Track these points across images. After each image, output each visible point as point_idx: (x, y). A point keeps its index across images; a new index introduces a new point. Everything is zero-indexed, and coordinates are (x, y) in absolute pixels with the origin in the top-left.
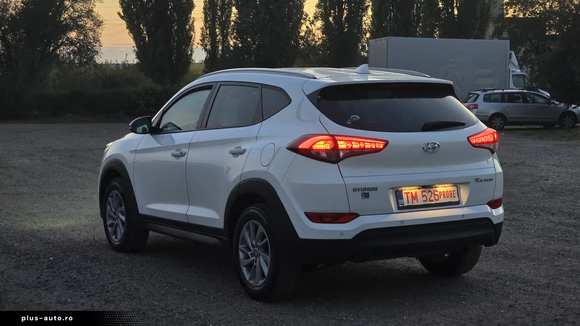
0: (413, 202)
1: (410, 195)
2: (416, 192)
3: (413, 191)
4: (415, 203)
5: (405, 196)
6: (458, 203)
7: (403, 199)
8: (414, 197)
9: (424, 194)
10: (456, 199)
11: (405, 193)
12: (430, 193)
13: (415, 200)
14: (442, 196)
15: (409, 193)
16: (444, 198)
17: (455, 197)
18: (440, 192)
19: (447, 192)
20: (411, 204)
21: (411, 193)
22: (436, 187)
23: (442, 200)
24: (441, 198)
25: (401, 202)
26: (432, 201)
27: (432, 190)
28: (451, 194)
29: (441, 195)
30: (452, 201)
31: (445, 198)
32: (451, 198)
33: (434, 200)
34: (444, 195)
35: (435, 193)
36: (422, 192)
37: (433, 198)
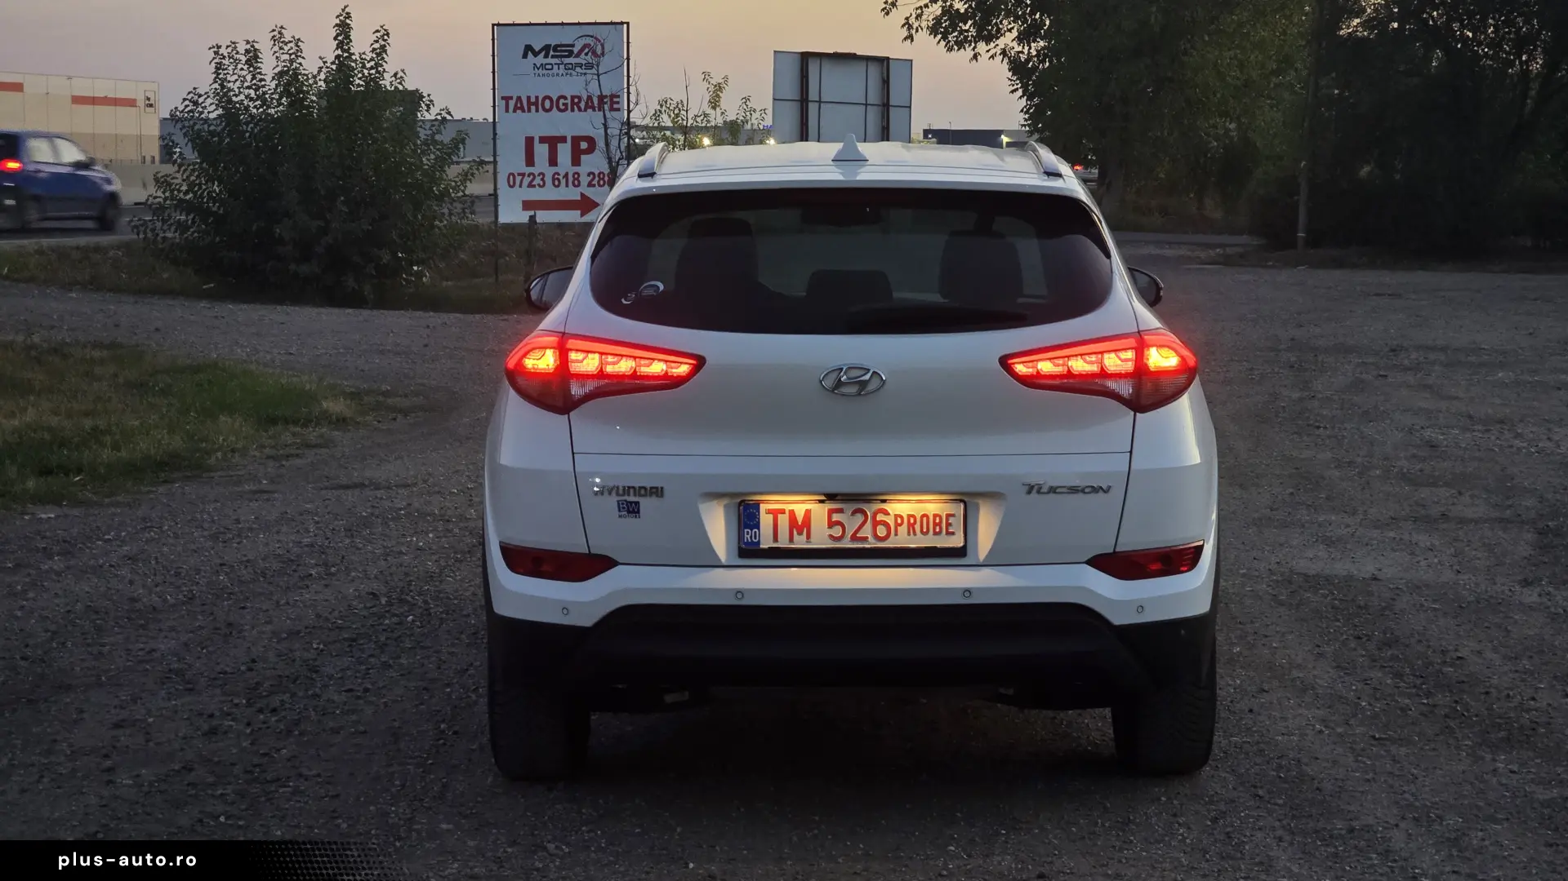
0: (791, 540)
1: (784, 520)
2: (808, 512)
3: (800, 510)
4: (800, 542)
5: (766, 520)
6: (960, 552)
7: (759, 529)
8: (801, 526)
9: (836, 517)
10: (957, 541)
11: (769, 512)
12: (860, 518)
13: (800, 533)
14: (903, 529)
15: (783, 512)
16: (909, 534)
17: (953, 533)
18: (896, 516)
19: (925, 519)
20: (784, 543)
21: (792, 513)
22: (884, 501)
23: (902, 539)
24: (896, 535)
25: (751, 537)
26: (865, 539)
27: (870, 509)
28: (939, 525)
29: (897, 525)
30: (938, 546)
31: (915, 534)
32: (936, 537)
33: (871, 539)
34: (911, 526)
35: (878, 519)
36: (831, 512)
37: (867, 531)
